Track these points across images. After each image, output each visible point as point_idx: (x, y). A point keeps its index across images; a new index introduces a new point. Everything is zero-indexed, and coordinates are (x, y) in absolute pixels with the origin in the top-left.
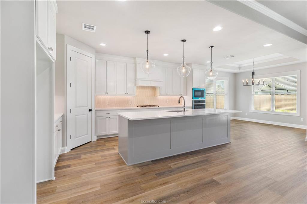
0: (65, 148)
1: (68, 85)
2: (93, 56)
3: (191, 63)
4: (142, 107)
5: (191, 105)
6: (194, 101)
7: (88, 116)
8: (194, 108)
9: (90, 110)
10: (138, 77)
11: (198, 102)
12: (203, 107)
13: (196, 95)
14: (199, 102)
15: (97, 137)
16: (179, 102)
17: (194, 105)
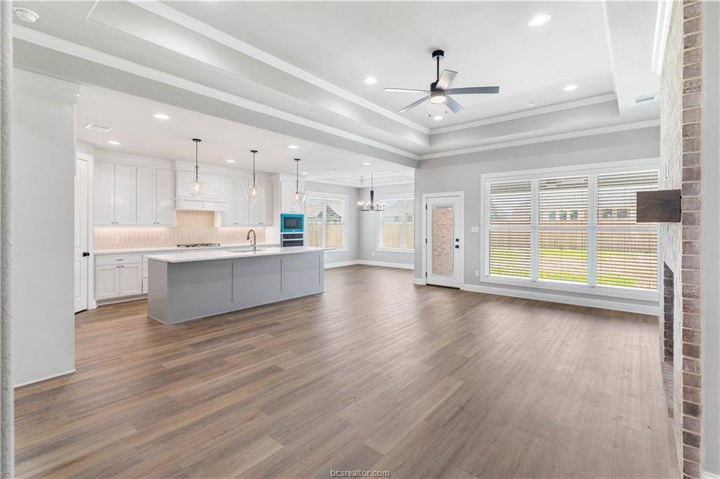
2: (90, 159)
4: (187, 246)
5: (279, 243)
6: (284, 235)
7: (80, 264)
8: (284, 246)
9: (85, 254)
10: (178, 194)
11: (290, 236)
12: (301, 243)
13: (287, 225)
14: (293, 236)
15: (98, 302)
16: (248, 238)
17: (284, 242)
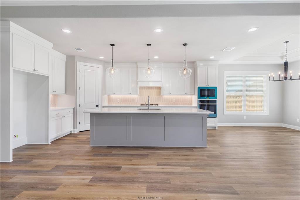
0: (75, 129)
1: (78, 88)
2: (101, 66)
3: (195, 60)
5: (196, 105)
6: (200, 100)
9: (98, 106)
13: (203, 94)
14: (208, 102)
17: (200, 105)
